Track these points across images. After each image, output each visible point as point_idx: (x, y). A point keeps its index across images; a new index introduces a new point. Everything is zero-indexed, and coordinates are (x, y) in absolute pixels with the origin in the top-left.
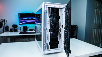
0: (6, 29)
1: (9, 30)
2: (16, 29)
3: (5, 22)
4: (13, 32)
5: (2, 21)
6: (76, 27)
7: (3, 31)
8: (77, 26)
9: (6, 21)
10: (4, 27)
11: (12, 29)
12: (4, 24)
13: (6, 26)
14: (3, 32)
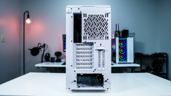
0: (45, 58)
1: (50, 60)
2: (59, 58)
3: (46, 48)
4: (55, 63)
5: (40, 45)
6: (166, 56)
7: (42, 60)
8: (166, 54)
9: (46, 46)
10: (43, 55)
11: (54, 58)
12: (44, 51)
13: (46, 54)
14: (42, 62)
